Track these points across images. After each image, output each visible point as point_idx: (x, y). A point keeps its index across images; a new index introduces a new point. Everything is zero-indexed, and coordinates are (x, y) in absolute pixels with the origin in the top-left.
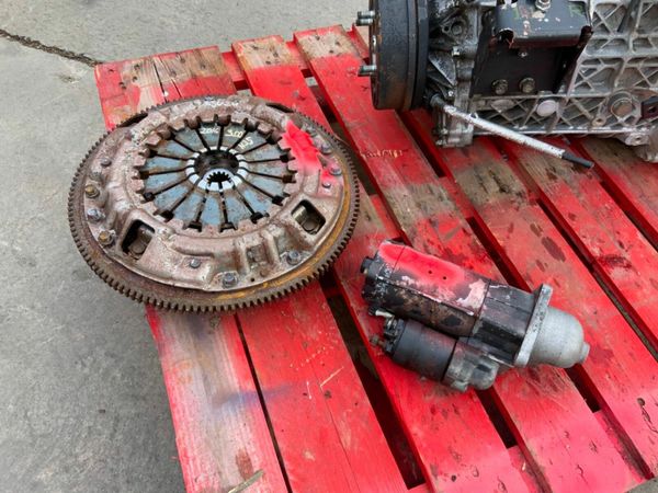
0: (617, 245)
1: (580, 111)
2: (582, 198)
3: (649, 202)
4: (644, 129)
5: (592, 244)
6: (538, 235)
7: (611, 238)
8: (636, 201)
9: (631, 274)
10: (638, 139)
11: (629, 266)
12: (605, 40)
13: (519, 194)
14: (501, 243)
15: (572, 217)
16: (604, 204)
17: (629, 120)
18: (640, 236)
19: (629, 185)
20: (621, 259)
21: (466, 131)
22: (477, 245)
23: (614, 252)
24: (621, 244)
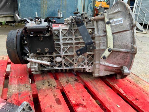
0: (82, 100)
1: (69, 61)
2: (74, 87)
3: (96, 88)
4: (90, 67)
5: (73, 100)
6: (55, 97)
7: (80, 98)
8: (92, 88)
9: (85, 109)
10: (90, 70)
11: (85, 107)
12: (67, 39)
13: (54, 87)
14: (40, 100)
15: (69, 92)
16: (81, 89)
17: (85, 64)
18: (91, 98)
19: (91, 84)
20: (82, 104)
21: (35, 66)
22: (31, 100)
23: (80, 102)
24: (83, 100)
